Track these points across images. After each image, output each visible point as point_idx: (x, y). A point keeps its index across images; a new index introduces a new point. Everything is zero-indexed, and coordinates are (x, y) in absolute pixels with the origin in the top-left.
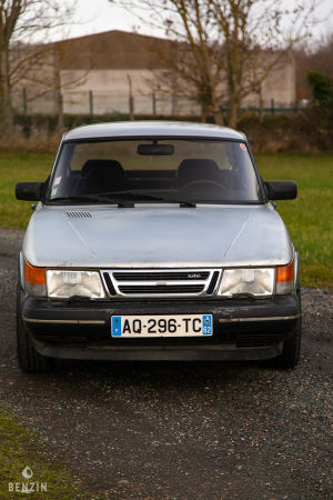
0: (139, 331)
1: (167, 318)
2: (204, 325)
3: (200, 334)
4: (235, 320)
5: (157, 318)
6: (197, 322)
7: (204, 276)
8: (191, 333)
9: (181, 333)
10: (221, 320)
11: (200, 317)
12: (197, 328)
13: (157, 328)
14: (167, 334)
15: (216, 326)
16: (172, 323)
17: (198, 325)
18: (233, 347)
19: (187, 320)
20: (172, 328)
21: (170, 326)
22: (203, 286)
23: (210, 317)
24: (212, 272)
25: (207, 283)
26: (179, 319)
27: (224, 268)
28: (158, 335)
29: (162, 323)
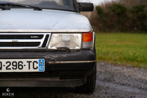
0: (1, 69)
1: (17, 61)
2: (40, 65)
3: (37, 70)
4: (58, 62)
5: (11, 61)
6: (35, 63)
7: (40, 37)
8: (32, 70)
9: (25, 69)
10: (50, 62)
11: (37, 60)
12: (35, 67)
13: (11, 67)
14: (18, 70)
15: (47, 65)
16: (20, 63)
17: (36, 65)
18: (58, 79)
19: (29, 62)
20: (20, 67)
21: (19, 65)
22: (40, 43)
23: (43, 61)
24: (45, 35)
25: (42, 41)
26: (25, 61)
27: (52, 33)
28: (12, 71)
29: (15, 64)
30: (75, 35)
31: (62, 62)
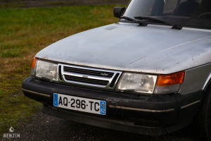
0: (66, 105)
1: (81, 99)
2: (101, 107)
3: (99, 113)
4: (119, 107)
5: (76, 98)
6: (97, 105)
7: (110, 75)
8: (94, 111)
9: (88, 110)
10: (111, 106)
11: (99, 101)
12: (97, 109)
13: (75, 105)
14: (80, 110)
15: (108, 109)
16: (83, 103)
17: (98, 107)
19: (91, 102)
20: (83, 106)
22: (108, 81)
24: (115, 73)
25: (110, 80)
26: (87, 101)
27: (124, 72)
28: (76, 109)
29: (78, 102)
30: (150, 76)
31: (123, 108)
